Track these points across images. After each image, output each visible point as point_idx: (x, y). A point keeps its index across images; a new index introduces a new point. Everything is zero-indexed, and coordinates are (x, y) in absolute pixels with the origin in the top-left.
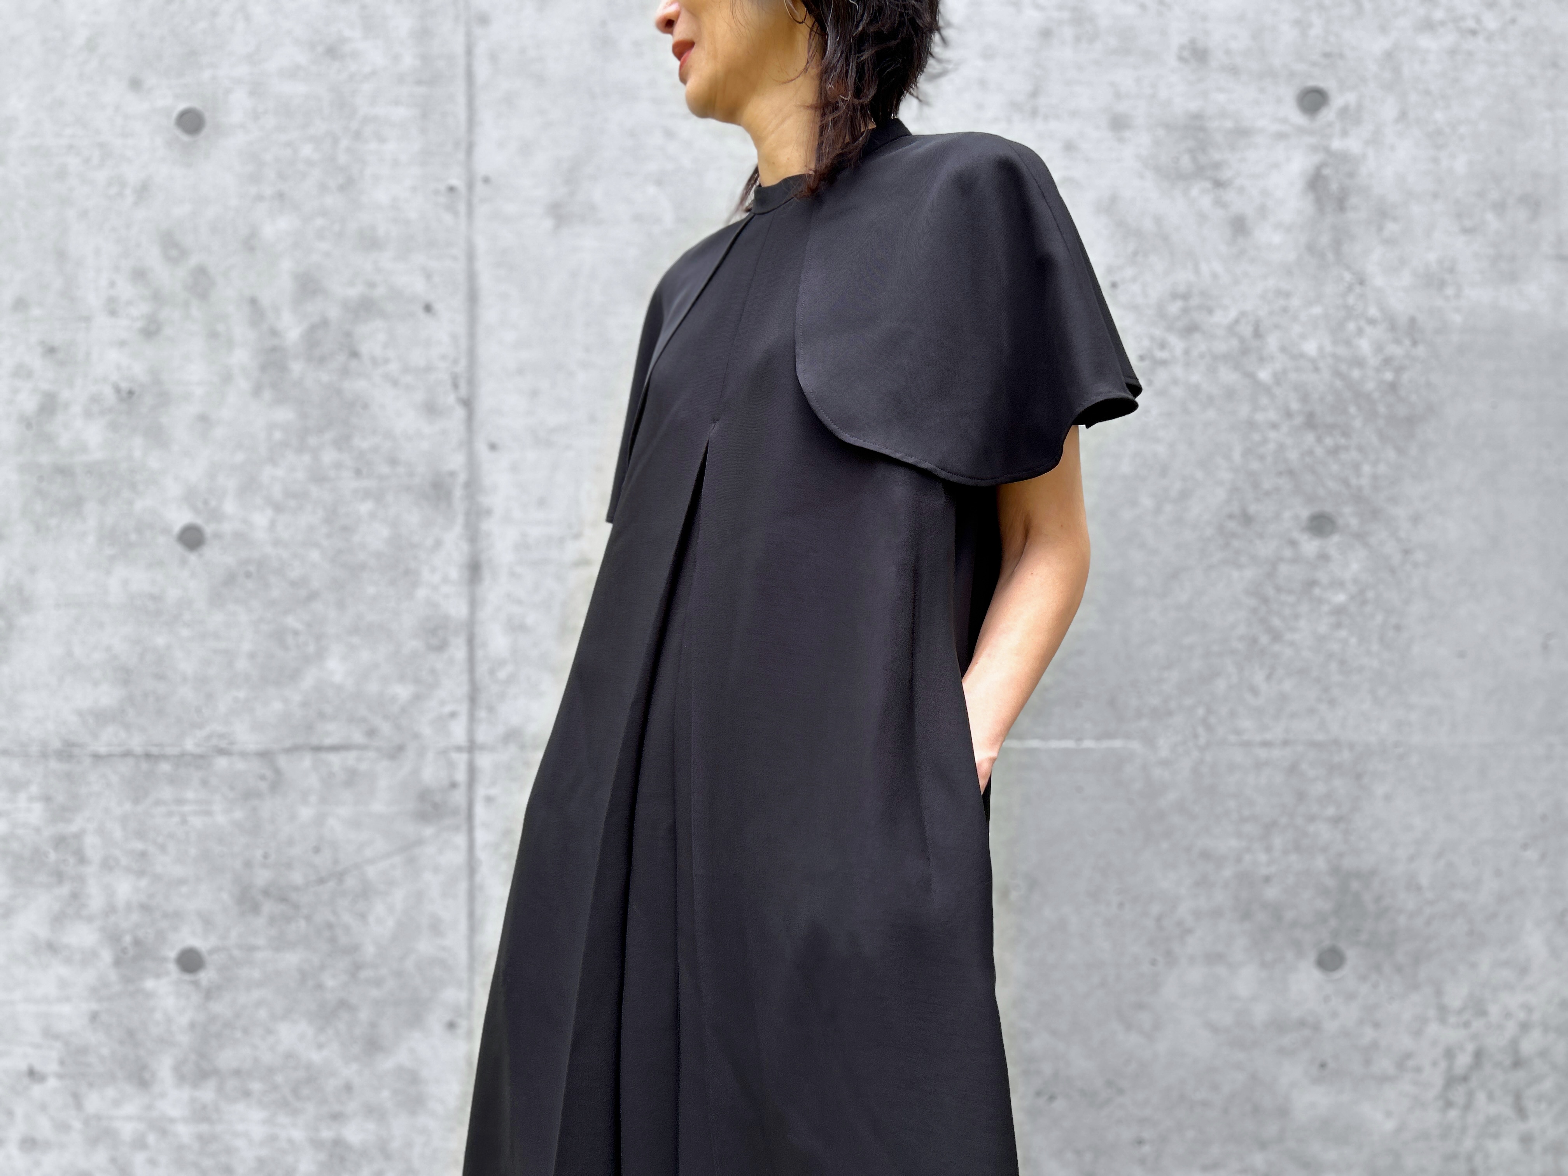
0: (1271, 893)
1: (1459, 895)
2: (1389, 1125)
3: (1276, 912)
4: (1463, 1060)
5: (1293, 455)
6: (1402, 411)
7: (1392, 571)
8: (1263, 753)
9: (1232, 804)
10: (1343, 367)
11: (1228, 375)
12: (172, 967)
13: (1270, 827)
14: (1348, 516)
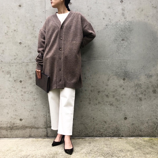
0: (119, 73)
1: (136, 73)
2: (130, 94)
3: (119, 75)
4: (136, 88)
5: (120, 34)
6: (130, 30)
7: (130, 44)
8: (118, 61)
9: (115, 65)
10: (125, 26)
11: (114, 27)
12: (19, 82)
13: (118, 68)
14: (125, 39)
